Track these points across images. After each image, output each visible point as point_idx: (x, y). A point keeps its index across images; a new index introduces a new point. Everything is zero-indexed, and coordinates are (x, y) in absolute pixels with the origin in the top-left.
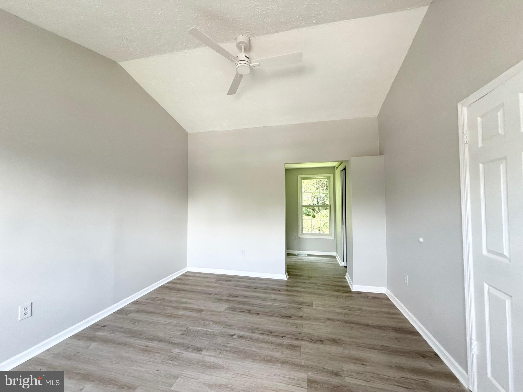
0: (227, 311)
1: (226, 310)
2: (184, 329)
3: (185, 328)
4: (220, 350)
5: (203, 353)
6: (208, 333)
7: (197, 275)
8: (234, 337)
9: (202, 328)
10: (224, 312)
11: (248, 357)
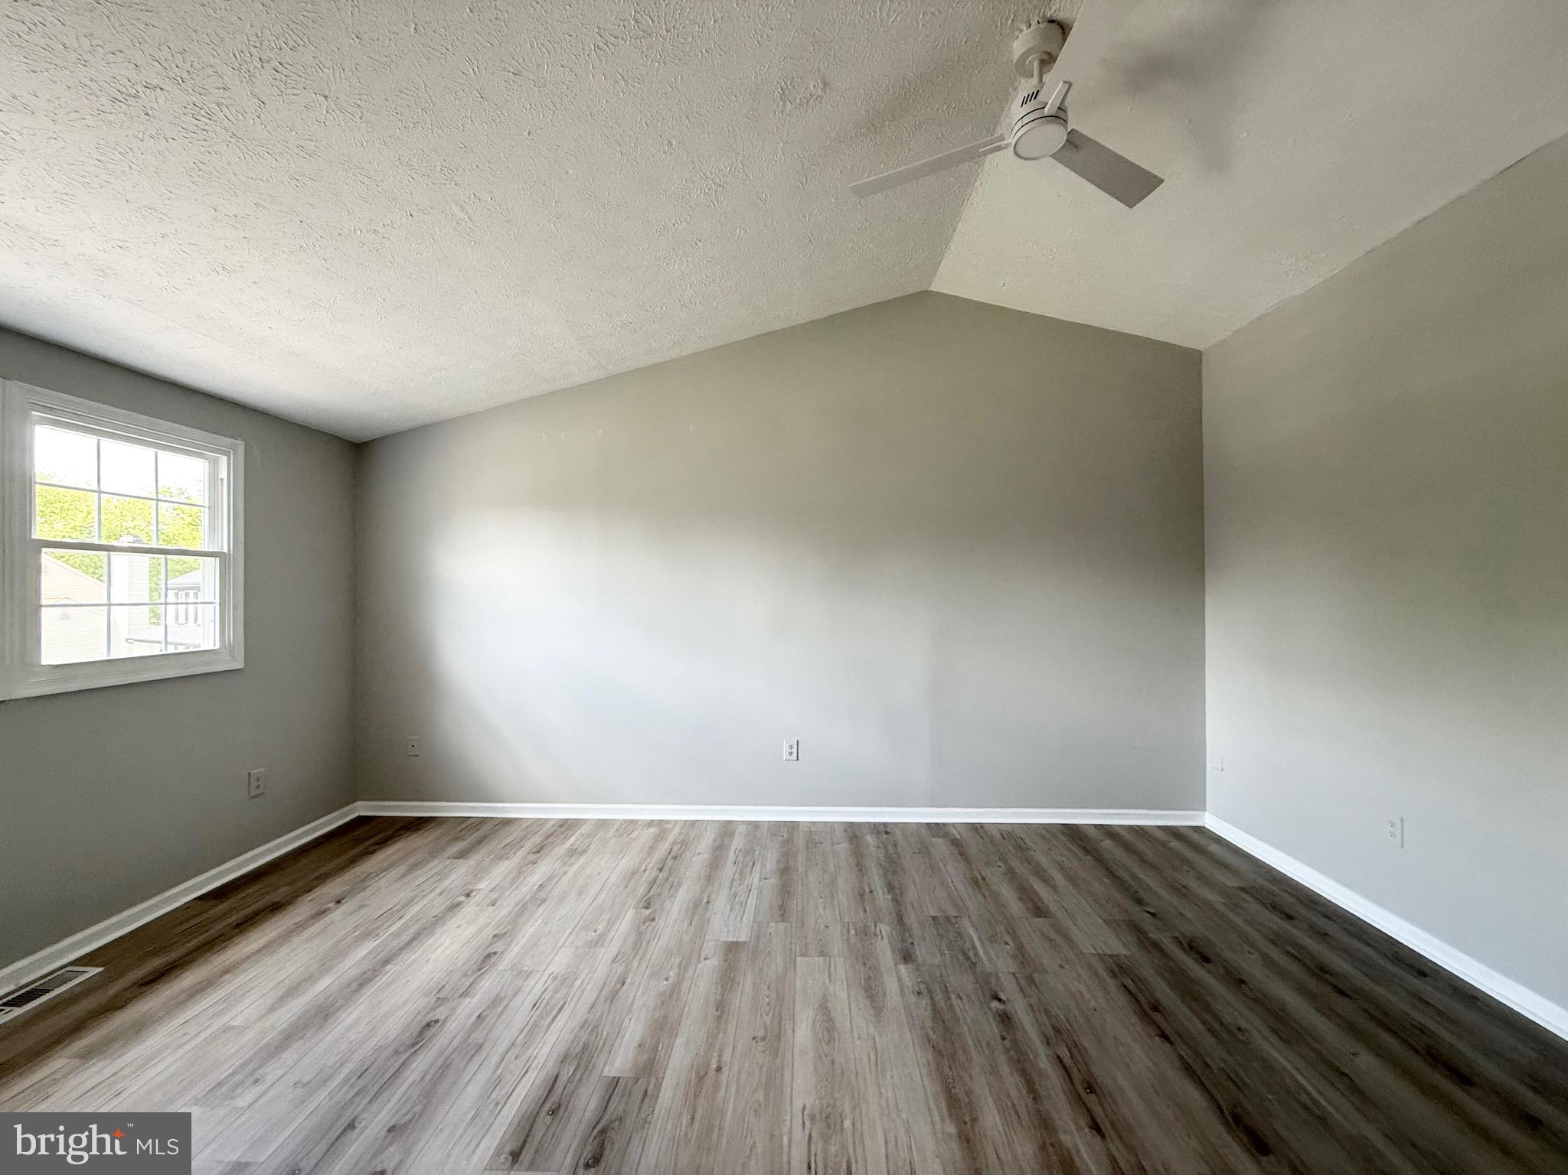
0: (1094, 961)
1: (1101, 957)
2: (952, 912)
3: (955, 915)
4: (930, 992)
5: (902, 967)
6: (971, 953)
7: (1214, 848)
8: (995, 1004)
9: (980, 939)
10: (1080, 954)
11: (938, 1053)
